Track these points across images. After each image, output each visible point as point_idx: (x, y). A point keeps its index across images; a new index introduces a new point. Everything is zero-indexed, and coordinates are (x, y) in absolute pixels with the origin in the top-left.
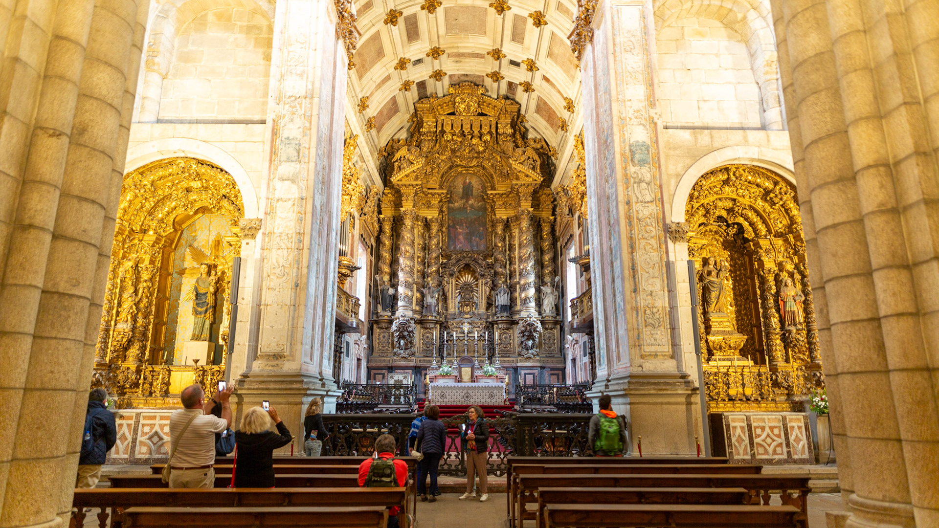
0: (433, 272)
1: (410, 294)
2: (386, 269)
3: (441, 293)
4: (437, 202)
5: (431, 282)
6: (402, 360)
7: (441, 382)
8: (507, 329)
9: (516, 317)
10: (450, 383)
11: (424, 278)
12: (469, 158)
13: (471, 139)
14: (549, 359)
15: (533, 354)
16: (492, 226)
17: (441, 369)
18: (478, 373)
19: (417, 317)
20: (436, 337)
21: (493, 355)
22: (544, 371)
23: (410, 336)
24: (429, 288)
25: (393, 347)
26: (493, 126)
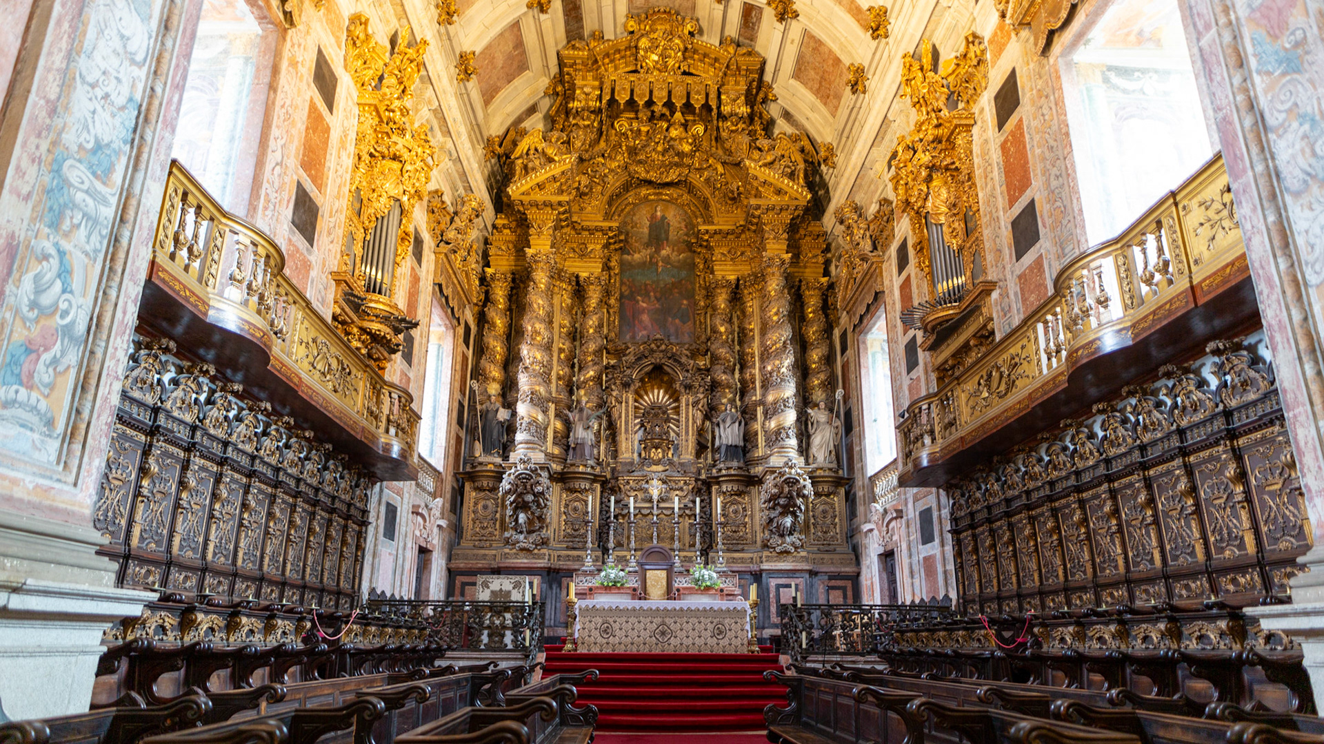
0: (589, 379)
1: (540, 417)
2: (495, 372)
3: (604, 424)
4: (599, 247)
5: (584, 399)
6: (521, 554)
7: (604, 601)
8: (740, 494)
9: (758, 470)
10: (624, 602)
11: (571, 393)
12: (663, 165)
13: (667, 130)
14: (826, 556)
15: (793, 544)
16: (707, 297)
17: (603, 574)
18: (680, 583)
19: (556, 467)
20: (594, 508)
21: (710, 547)
22: (816, 580)
23: (539, 505)
24: (581, 410)
25: (504, 528)
26: (713, 95)
